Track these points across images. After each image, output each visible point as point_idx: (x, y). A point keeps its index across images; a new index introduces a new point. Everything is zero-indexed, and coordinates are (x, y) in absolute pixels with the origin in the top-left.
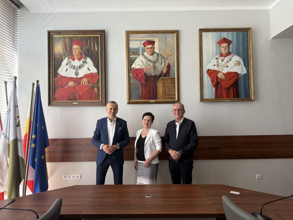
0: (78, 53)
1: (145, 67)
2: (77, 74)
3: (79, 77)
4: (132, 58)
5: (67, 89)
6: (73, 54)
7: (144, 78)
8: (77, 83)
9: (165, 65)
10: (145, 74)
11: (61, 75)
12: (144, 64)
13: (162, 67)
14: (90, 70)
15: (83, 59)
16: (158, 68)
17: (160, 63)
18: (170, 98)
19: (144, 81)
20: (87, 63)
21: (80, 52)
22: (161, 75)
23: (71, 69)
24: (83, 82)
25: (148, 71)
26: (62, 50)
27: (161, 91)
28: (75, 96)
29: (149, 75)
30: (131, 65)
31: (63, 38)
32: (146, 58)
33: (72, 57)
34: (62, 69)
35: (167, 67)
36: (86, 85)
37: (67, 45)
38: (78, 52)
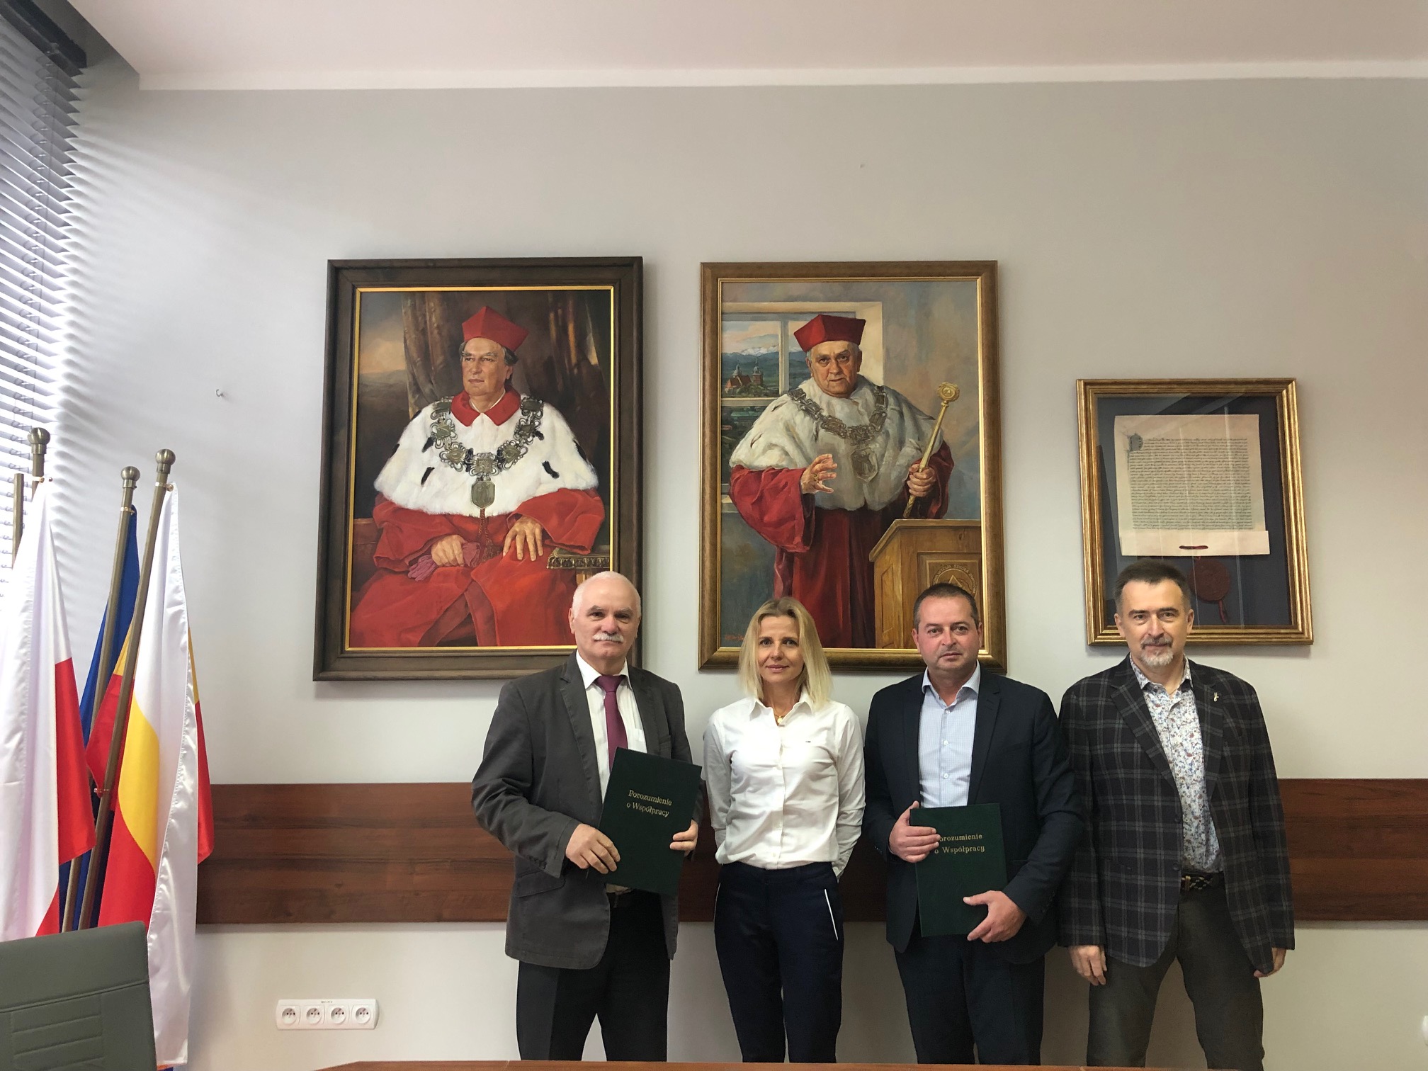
0: (494, 381)
1: (809, 460)
2: (482, 494)
3: (495, 514)
4: (732, 410)
5: (427, 579)
6: (467, 384)
7: (799, 523)
8: (482, 547)
9: (920, 450)
10: (807, 499)
11: (392, 503)
12: (799, 445)
13: (902, 461)
14: (555, 475)
15: (519, 412)
16: (882, 470)
17: (891, 441)
19: (798, 539)
20: (541, 436)
21: (505, 376)
22: (895, 509)
23: (450, 471)
24: (514, 539)
25: (821, 484)
26: (401, 365)
27: (895, 597)
28: (469, 618)
31: (409, 303)
32: (810, 409)
33: (459, 404)
34: (403, 471)
35: (931, 462)
36: (533, 558)
37: (434, 336)
38: (491, 375)
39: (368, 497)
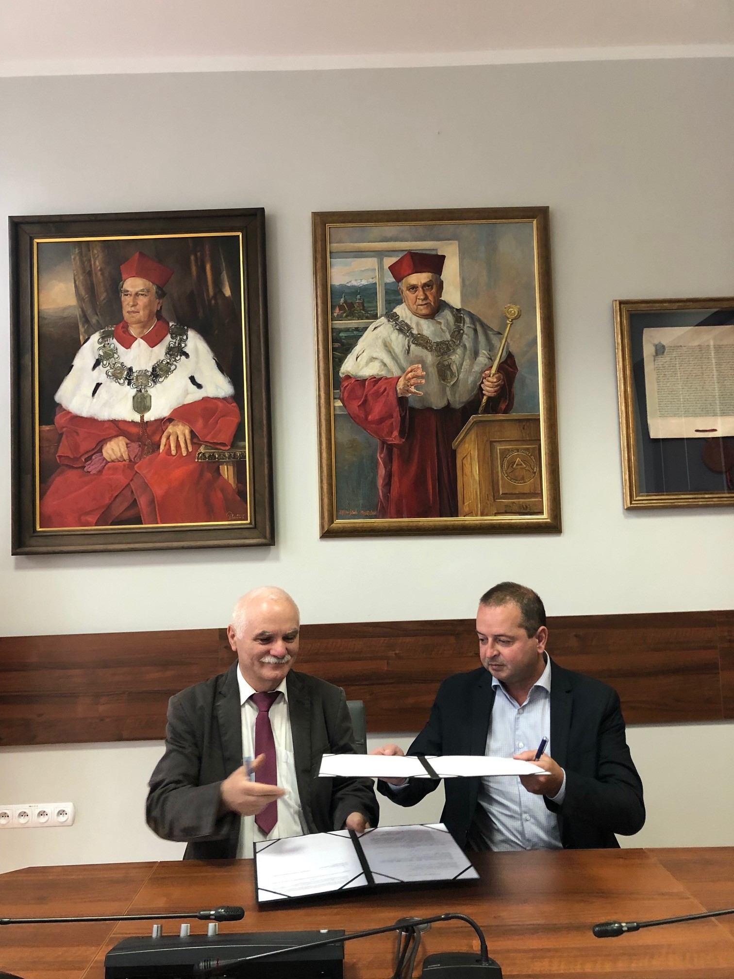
0: (147, 312)
1: (403, 370)
2: (141, 403)
3: (152, 419)
4: (341, 331)
5: (100, 472)
6: (126, 315)
7: (396, 420)
8: (142, 445)
9: (491, 359)
10: (402, 401)
11: (69, 413)
12: (394, 358)
13: (476, 368)
14: (199, 386)
15: (169, 336)
16: (461, 376)
17: (468, 352)
18: (515, 508)
19: (396, 433)
20: (187, 356)
21: (156, 308)
22: (472, 406)
23: (115, 385)
24: (168, 438)
25: (413, 389)
26: (72, 301)
27: (473, 477)
28: (135, 502)
29: (417, 405)
30: (338, 362)
31: (77, 251)
32: (403, 329)
33: (120, 331)
34: (78, 386)
35: (500, 368)
36: (184, 453)
37: (98, 277)
38: (145, 307)
39: (50, 408)
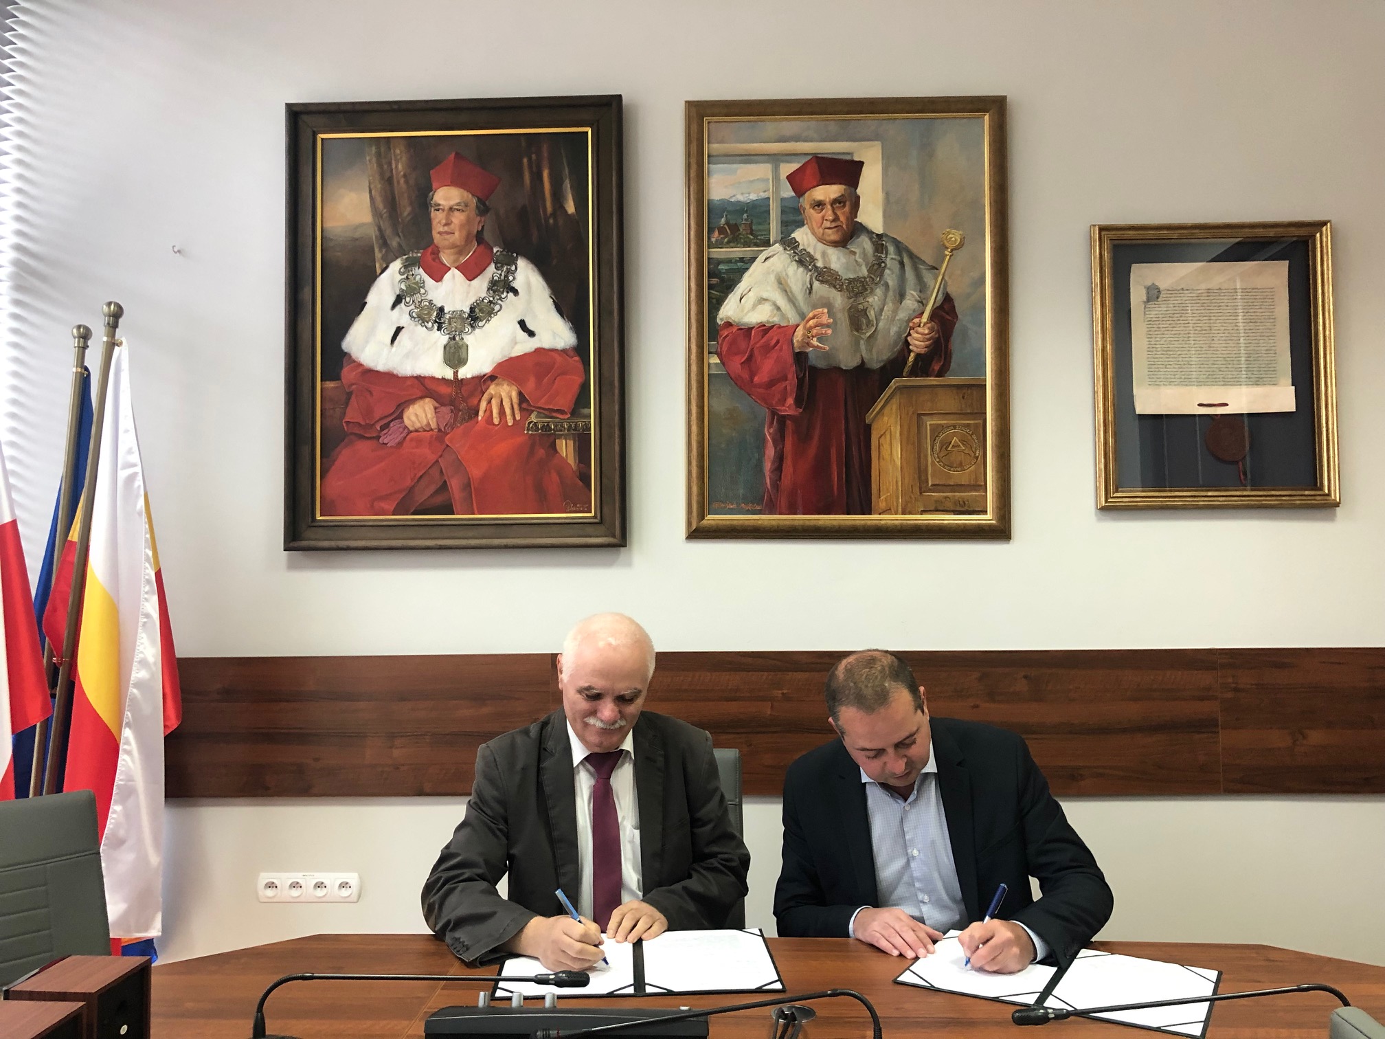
0: (464, 233)
1: (802, 316)
2: (455, 355)
3: (469, 376)
4: (719, 262)
5: (400, 444)
6: (436, 237)
7: (791, 383)
8: (456, 411)
9: (922, 303)
10: (800, 358)
11: (361, 365)
12: (791, 300)
13: (902, 315)
14: (531, 334)
15: (493, 265)
16: (881, 324)
17: (891, 293)
18: (950, 506)
19: (790, 401)
20: (516, 292)
21: (476, 228)
22: (895, 366)
23: (421, 330)
24: (489, 402)
25: (815, 342)
26: (367, 218)
27: (893, 461)
28: (444, 487)
29: (821, 364)
30: (716, 304)
31: (374, 149)
32: (804, 260)
33: (429, 257)
34: (372, 331)
35: (932, 317)
36: (510, 423)
37: (401, 185)
38: (462, 226)
39: (336, 359)
